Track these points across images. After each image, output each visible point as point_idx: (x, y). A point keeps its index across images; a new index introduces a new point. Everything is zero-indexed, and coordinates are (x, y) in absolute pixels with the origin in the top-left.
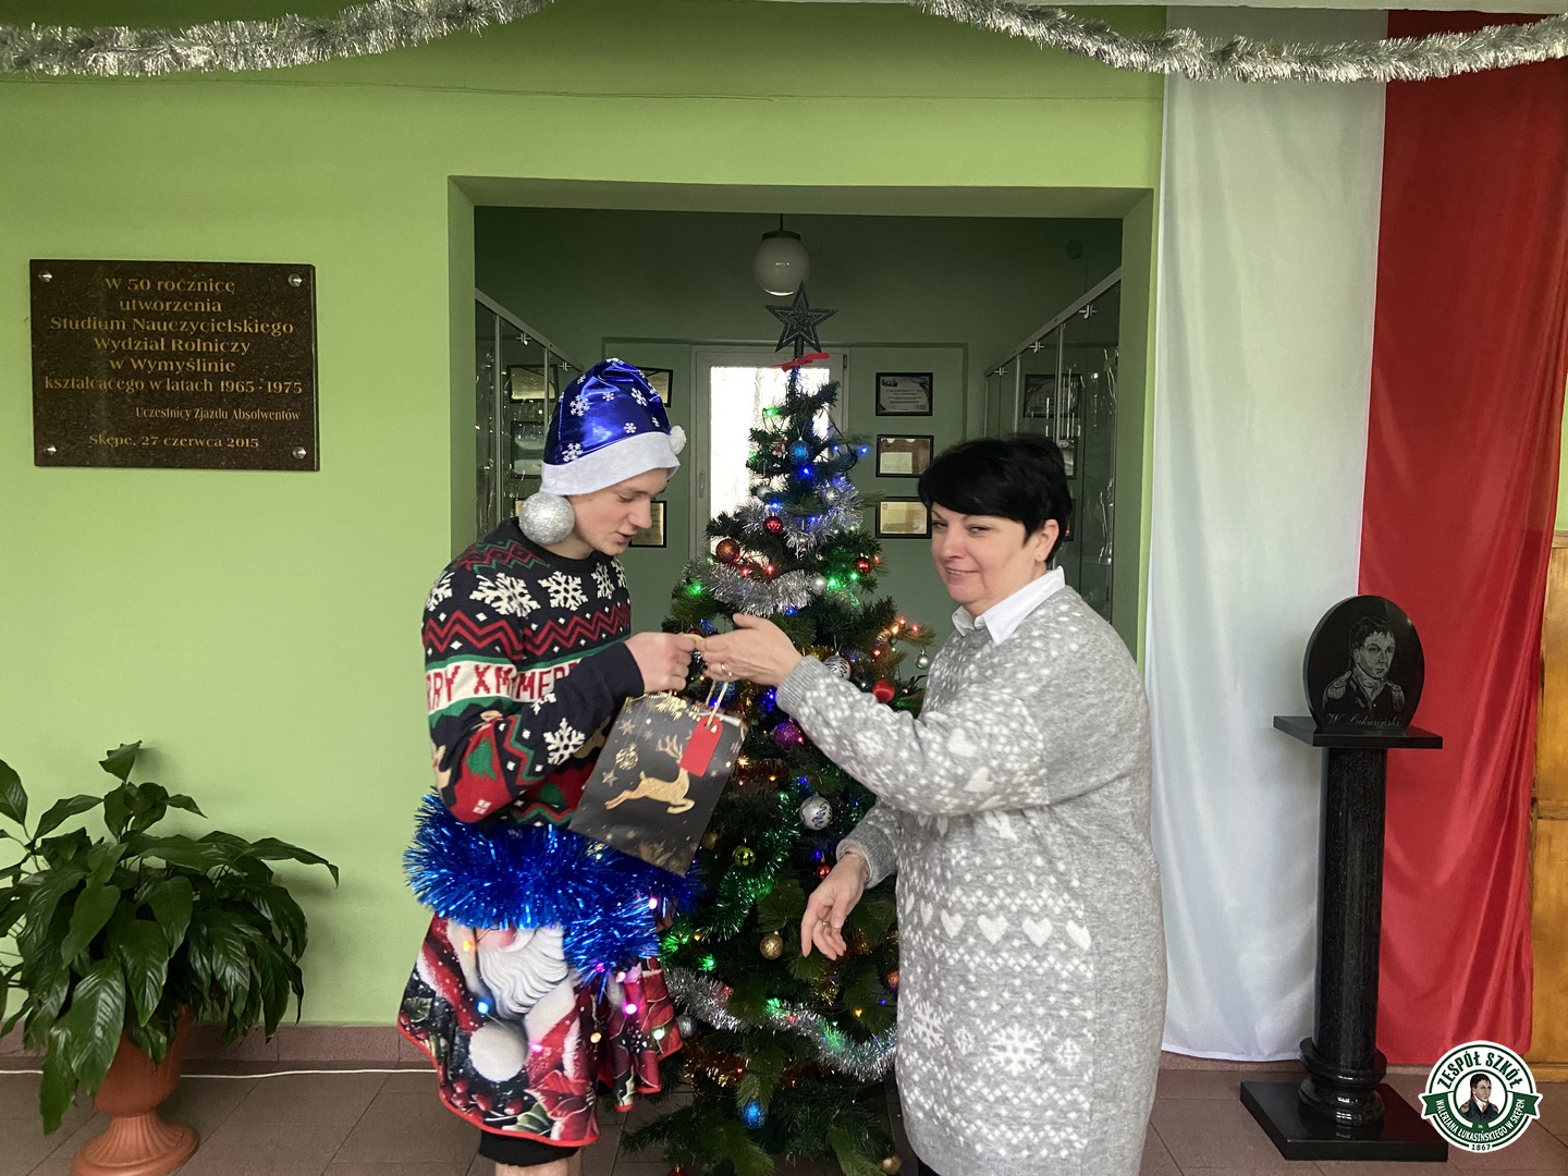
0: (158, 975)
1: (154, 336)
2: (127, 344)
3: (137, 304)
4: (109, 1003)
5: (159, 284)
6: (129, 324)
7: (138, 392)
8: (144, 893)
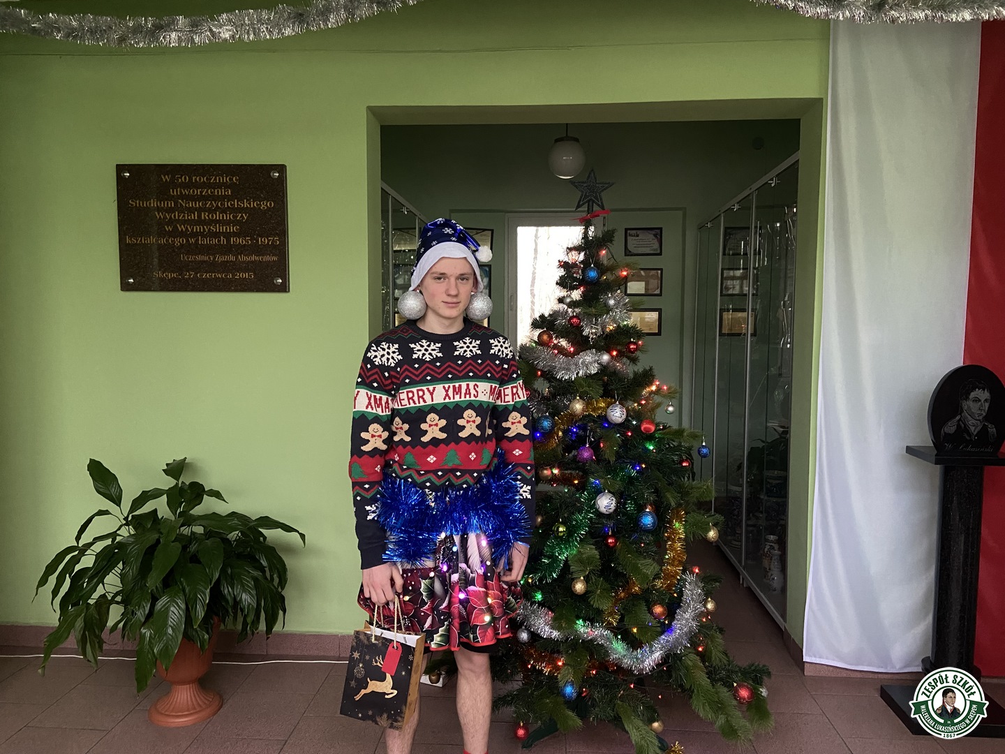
0: (205, 596)
1: (191, 210)
2: (175, 216)
3: (181, 191)
4: (175, 613)
5: (194, 178)
6: (176, 204)
7: (182, 245)
8: (193, 548)
